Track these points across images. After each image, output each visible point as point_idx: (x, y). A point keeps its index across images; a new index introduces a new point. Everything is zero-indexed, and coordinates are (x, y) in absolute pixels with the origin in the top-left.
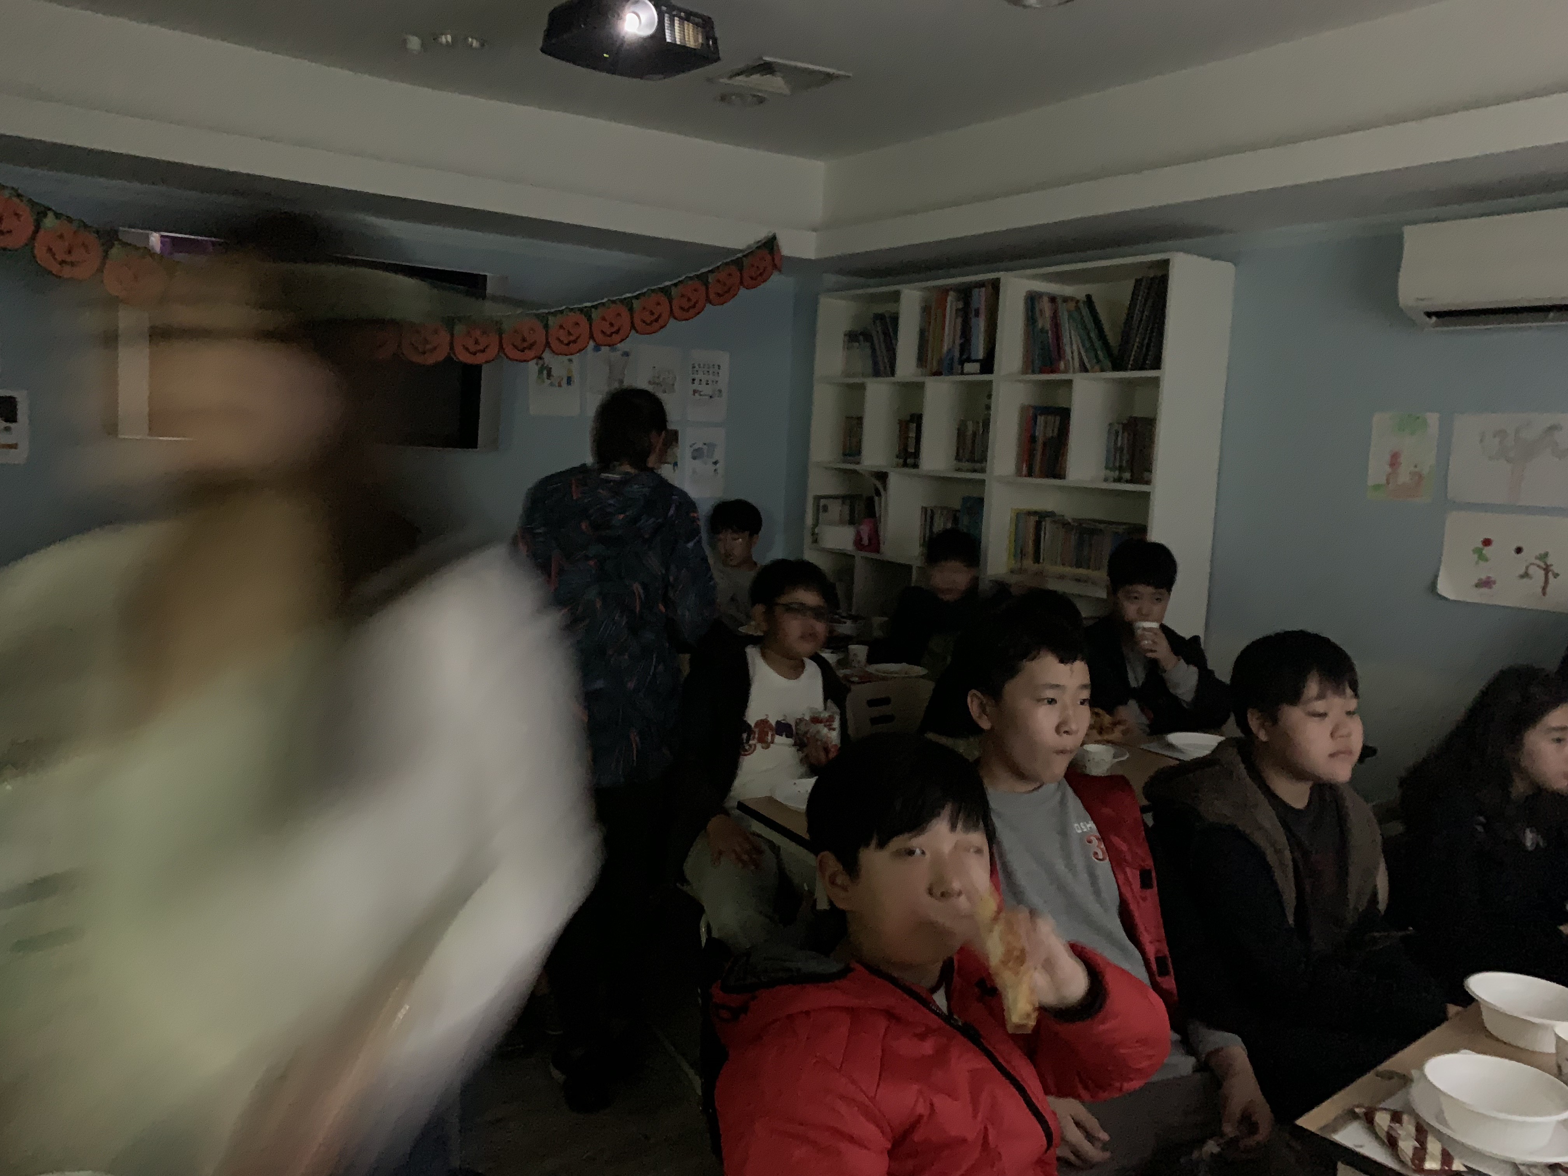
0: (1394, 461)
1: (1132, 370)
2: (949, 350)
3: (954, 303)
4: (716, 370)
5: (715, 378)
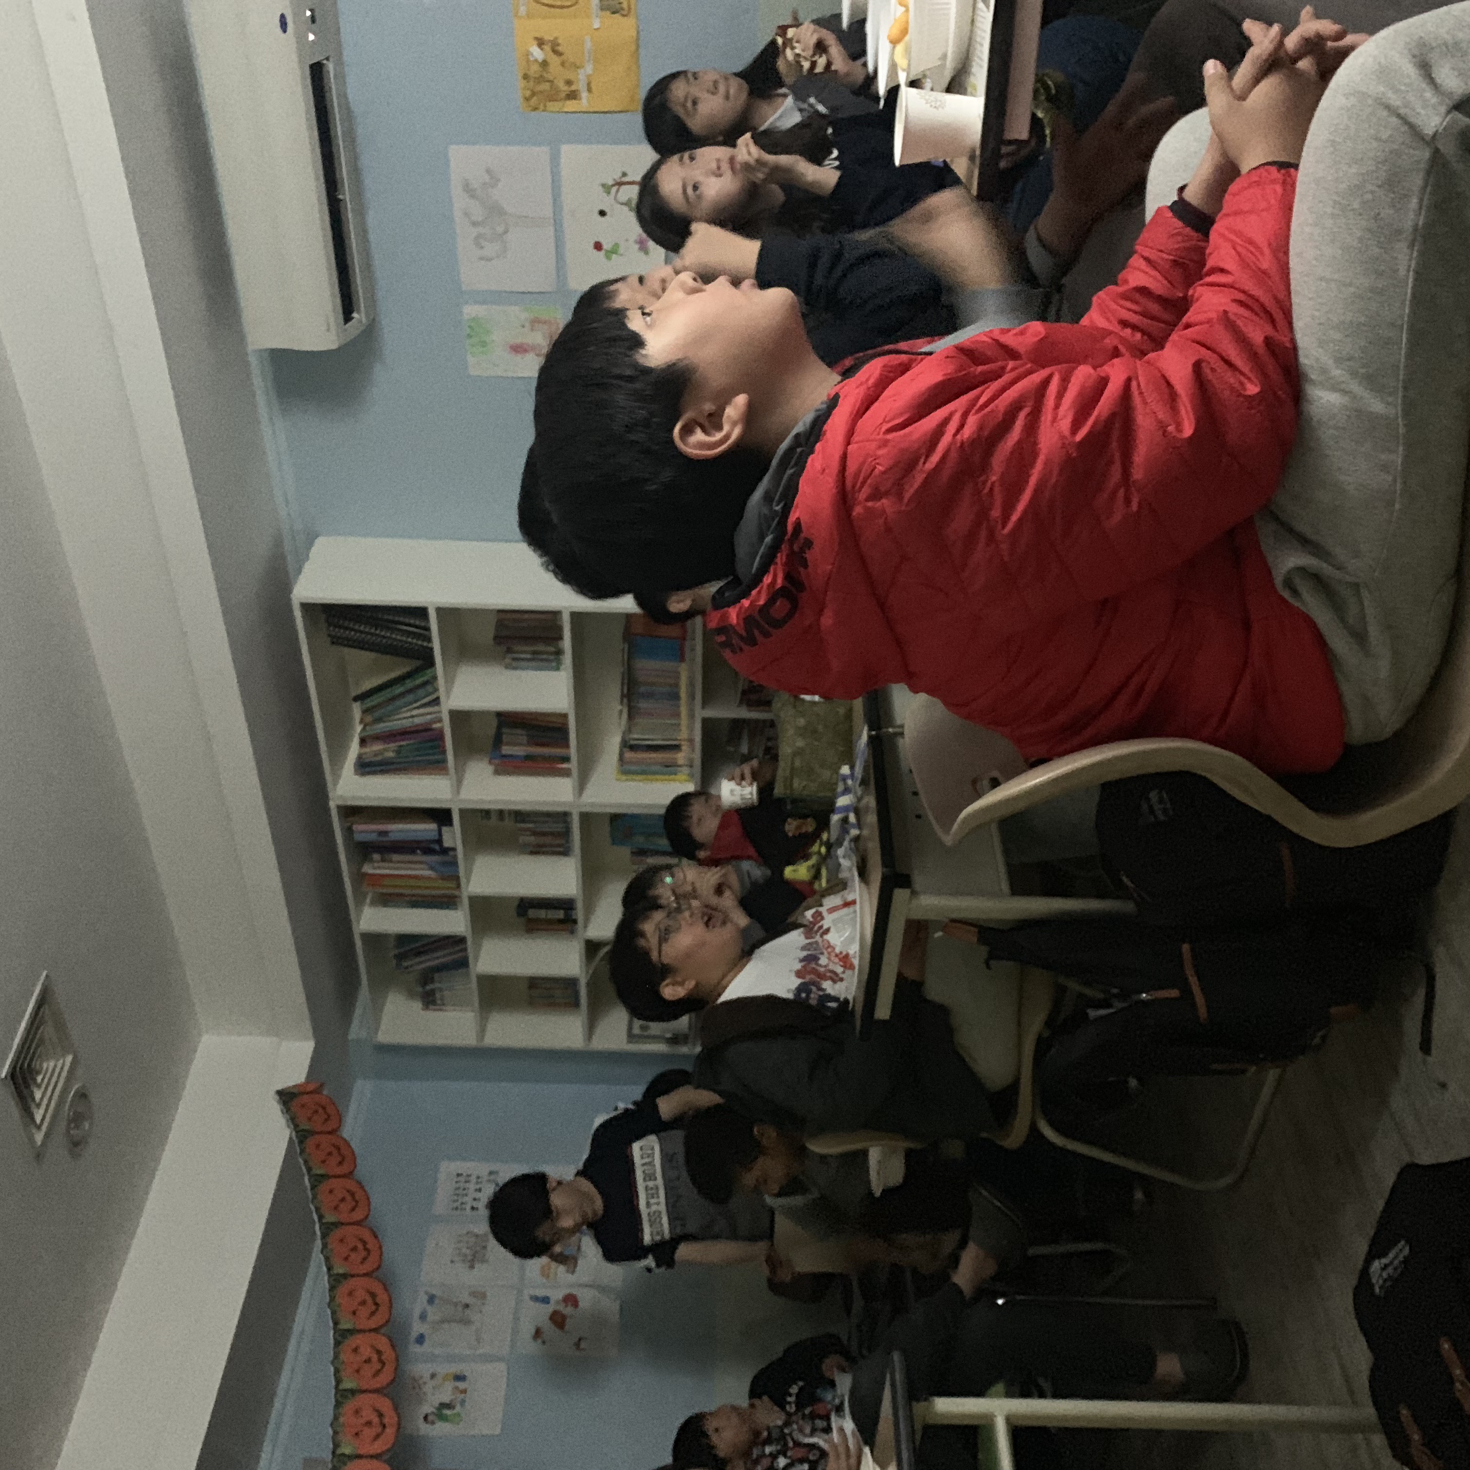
0: (520, 349)
1: (431, 643)
2: (432, 868)
3: (376, 865)
4: (462, 1179)
5: (473, 1179)
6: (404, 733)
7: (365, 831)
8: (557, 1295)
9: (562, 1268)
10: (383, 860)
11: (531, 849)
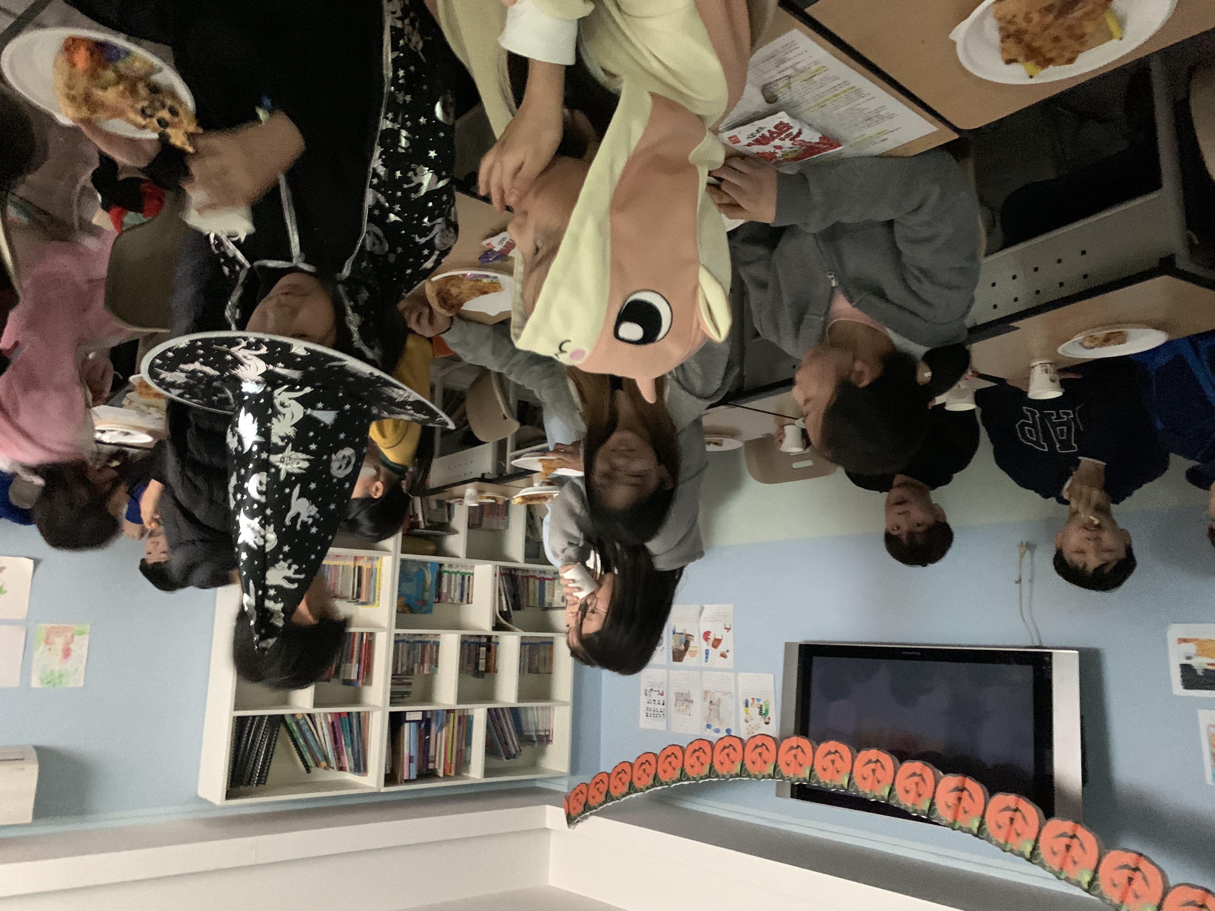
0: (67, 653)
1: (265, 716)
2: (440, 729)
3: (437, 766)
4: (649, 712)
5: (649, 706)
6: (336, 740)
7: (409, 770)
8: (705, 646)
9: (692, 644)
10: (434, 762)
11: (433, 666)
